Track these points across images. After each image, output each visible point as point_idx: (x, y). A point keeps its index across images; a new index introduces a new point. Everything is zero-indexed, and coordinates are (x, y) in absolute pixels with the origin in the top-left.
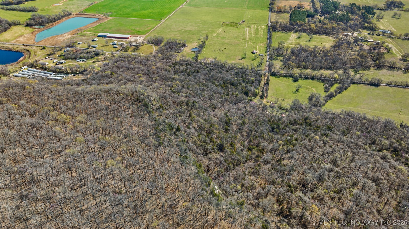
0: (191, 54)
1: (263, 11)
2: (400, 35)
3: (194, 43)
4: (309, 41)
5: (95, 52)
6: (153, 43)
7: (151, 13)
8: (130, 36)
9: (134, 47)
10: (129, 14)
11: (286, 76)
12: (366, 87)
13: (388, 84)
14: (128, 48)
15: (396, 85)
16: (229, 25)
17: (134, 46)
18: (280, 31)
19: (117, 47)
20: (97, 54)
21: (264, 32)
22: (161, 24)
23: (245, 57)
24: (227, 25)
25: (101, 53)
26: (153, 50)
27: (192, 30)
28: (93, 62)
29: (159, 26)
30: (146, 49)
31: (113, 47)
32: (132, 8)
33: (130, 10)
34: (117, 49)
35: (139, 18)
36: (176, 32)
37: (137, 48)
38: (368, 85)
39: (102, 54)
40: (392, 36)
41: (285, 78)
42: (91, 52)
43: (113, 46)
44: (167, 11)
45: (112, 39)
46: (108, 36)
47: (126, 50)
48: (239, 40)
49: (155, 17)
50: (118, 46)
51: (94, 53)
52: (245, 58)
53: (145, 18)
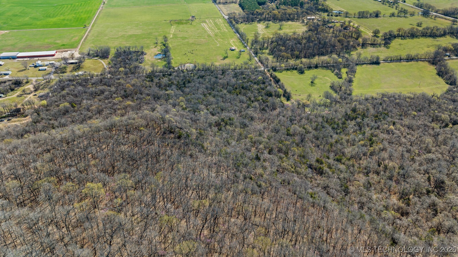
0: (158, 62)
1: (207, 4)
2: (355, 14)
3: (152, 48)
4: (280, 29)
5: (14, 81)
6: (97, 56)
7: (64, 20)
8: (56, 52)
9: (72, 66)
10: (30, 25)
11: (288, 70)
12: (369, 66)
13: (385, 60)
14: (65, 68)
15: (391, 60)
16: (179, 22)
17: (72, 63)
18: (242, 23)
19: (45, 70)
20: (18, 83)
21: (225, 26)
22: (89, 32)
23: (226, 55)
24: (176, 23)
25: (25, 81)
26: (103, 65)
27: (137, 34)
28: (18, 96)
29: (88, 35)
30: (92, 66)
31: (39, 70)
32: (30, 16)
33: (27, 19)
34: (46, 72)
35: (50, 28)
36: (117, 38)
37: (78, 66)
38: (370, 64)
39: (27, 82)
40: (348, 15)
41: (289, 72)
42: (5, 82)
43: (37, 69)
44: (85, 16)
45: (28, 59)
46: (18, 55)
47: (63, 70)
48: (204, 38)
49: (73, 24)
50: (46, 68)
51: (11, 82)
52: (227, 57)
53: (60, 28)
